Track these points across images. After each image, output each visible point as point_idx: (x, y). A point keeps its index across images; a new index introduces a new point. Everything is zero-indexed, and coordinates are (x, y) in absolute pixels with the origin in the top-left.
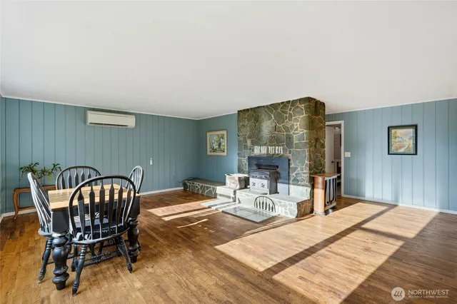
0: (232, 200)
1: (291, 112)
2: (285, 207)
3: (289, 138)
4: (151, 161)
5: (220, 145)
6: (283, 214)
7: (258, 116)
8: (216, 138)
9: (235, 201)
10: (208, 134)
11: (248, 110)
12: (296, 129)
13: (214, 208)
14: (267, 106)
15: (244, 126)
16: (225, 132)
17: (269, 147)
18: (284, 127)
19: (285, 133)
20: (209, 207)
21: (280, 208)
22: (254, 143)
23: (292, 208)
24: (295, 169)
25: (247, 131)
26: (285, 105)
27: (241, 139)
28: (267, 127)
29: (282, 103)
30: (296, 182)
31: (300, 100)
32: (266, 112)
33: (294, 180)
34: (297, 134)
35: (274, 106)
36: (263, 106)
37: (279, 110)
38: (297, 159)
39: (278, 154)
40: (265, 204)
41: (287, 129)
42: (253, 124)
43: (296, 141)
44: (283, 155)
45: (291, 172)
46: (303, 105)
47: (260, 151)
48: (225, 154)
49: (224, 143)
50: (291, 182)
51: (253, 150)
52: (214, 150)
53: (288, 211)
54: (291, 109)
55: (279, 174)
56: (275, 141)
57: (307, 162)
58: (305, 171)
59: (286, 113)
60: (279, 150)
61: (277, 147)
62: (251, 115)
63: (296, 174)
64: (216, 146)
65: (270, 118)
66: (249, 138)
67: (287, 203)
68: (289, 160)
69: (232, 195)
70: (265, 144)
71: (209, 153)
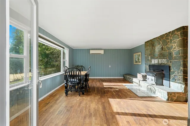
0: (138, 85)
1: (172, 38)
2: (161, 93)
3: (170, 54)
4: (110, 66)
5: (138, 59)
6: (160, 97)
7: (154, 43)
8: (137, 56)
9: (139, 86)
10: (134, 54)
11: (149, 41)
12: (175, 48)
13: (126, 87)
14: (158, 37)
15: (147, 49)
16: (140, 53)
17: (159, 60)
18: (167, 47)
19: (168, 51)
20: (125, 86)
21: (158, 93)
22: (152, 58)
23: (165, 94)
24: (174, 72)
25: (149, 52)
26: (167, 35)
27: (146, 56)
28: (158, 48)
29: (166, 34)
30: (175, 80)
31: (177, 30)
32: (158, 40)
33: (173, 79)
34: (175, 51)
35: (162, 37)
36: (156, 38)
37: (164, 38)
38: (174, 66)
39: (164, 63)
40: (151, 90)
41: (169, 49)
42: (151, 48)
43: (174, 55)
44: (166, 64)
45: (171, 73)
46: (179, 32)
47: (155, 62)
48: (140, 63)
49: (140, 59)
50: (171, 80)
51: (151, 62)
52: (136, 62)
53: (162, 95)
54: (171, 36)
55: (164, 74)
56: (162, 56)
57: (181, 68)
58: (180, 74)
59: (168, 39)
60: (164, 61)
61: (163, 60)
62: (150, 43)
63: (174, 76)
64: (137, 60)
65: (159, 43)
66: (150, 55)
67: (162, 91)
68: (170, 67)
69: (139, 83)
70: (157, 58)
71: (134, 63)
